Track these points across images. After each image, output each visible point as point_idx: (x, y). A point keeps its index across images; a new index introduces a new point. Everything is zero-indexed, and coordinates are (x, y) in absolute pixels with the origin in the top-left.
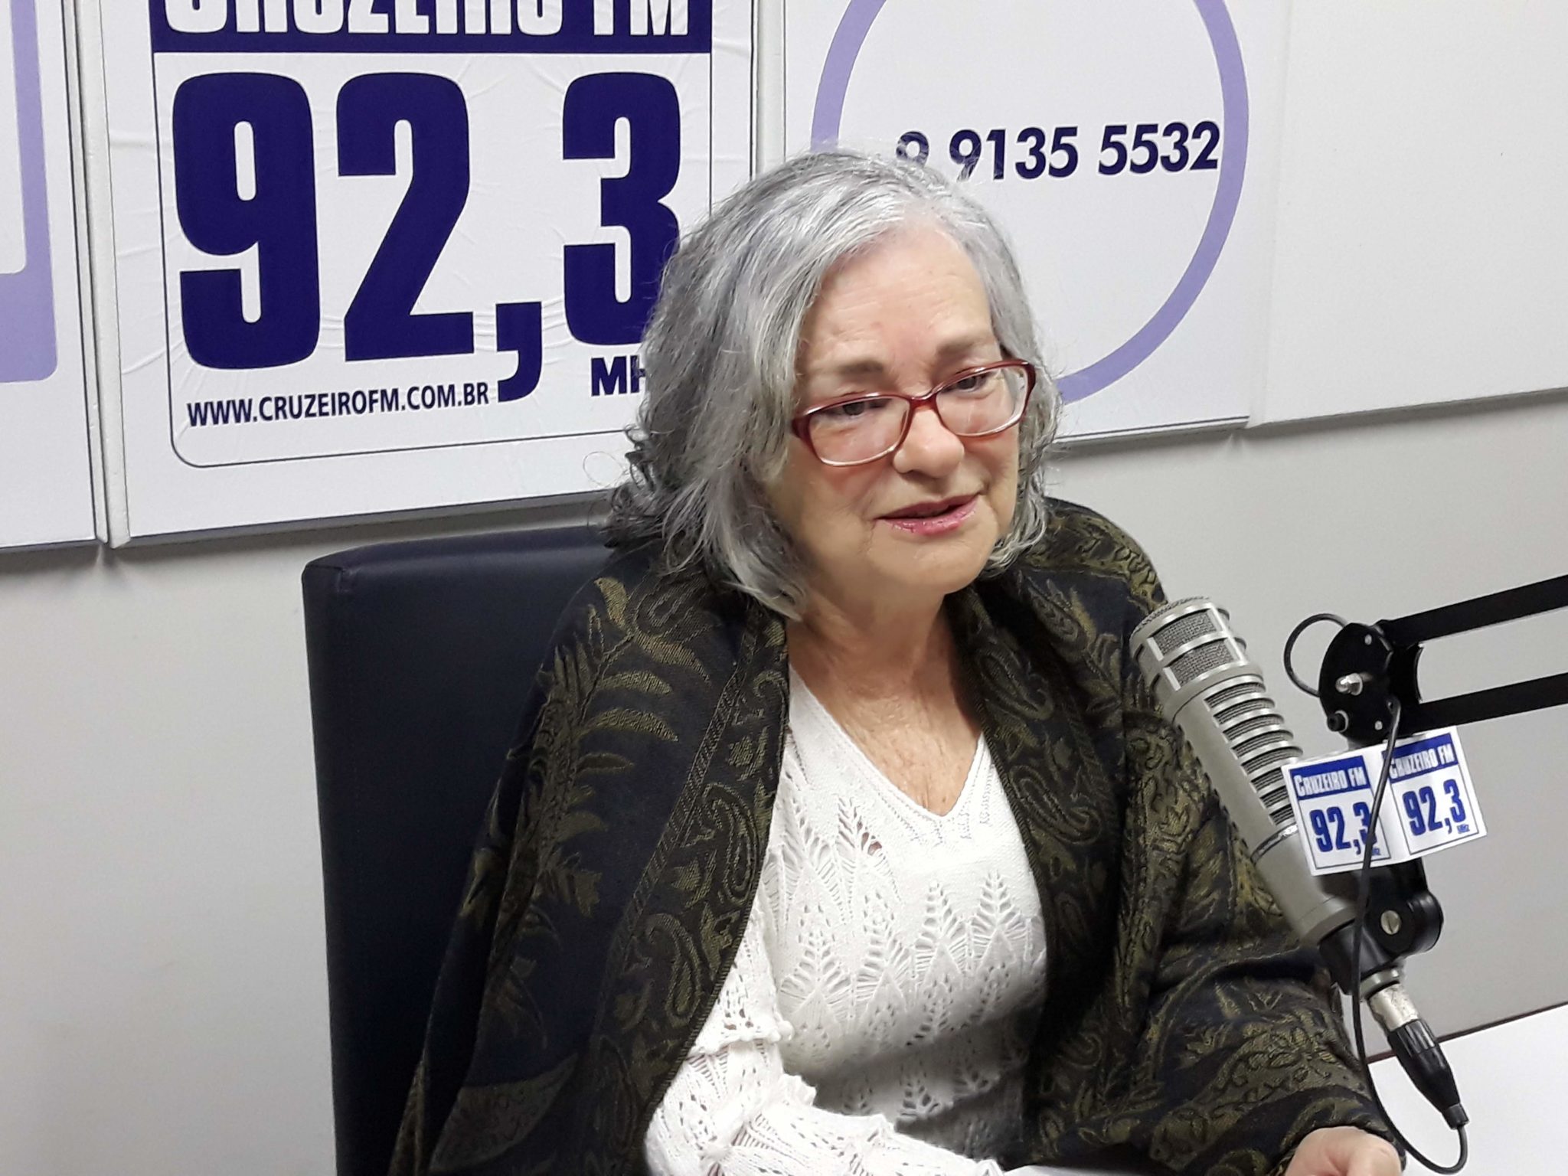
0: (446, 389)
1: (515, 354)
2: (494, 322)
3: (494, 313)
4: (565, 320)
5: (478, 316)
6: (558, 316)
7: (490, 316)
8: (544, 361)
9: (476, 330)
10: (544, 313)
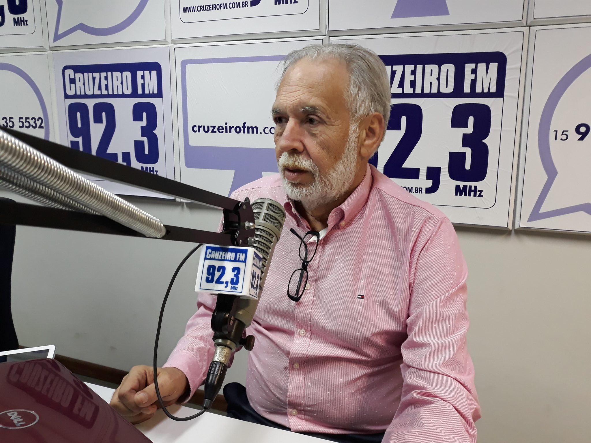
0: (410, 188)
1: (432, 181)
2: (426, 171)
3: (426, 169)
4: (448, 173)
5: (421, 169)
6: (446, 171)
7: (425, 170)
8: (440, 184)
9: (420, 173)
10: (441, 170)
